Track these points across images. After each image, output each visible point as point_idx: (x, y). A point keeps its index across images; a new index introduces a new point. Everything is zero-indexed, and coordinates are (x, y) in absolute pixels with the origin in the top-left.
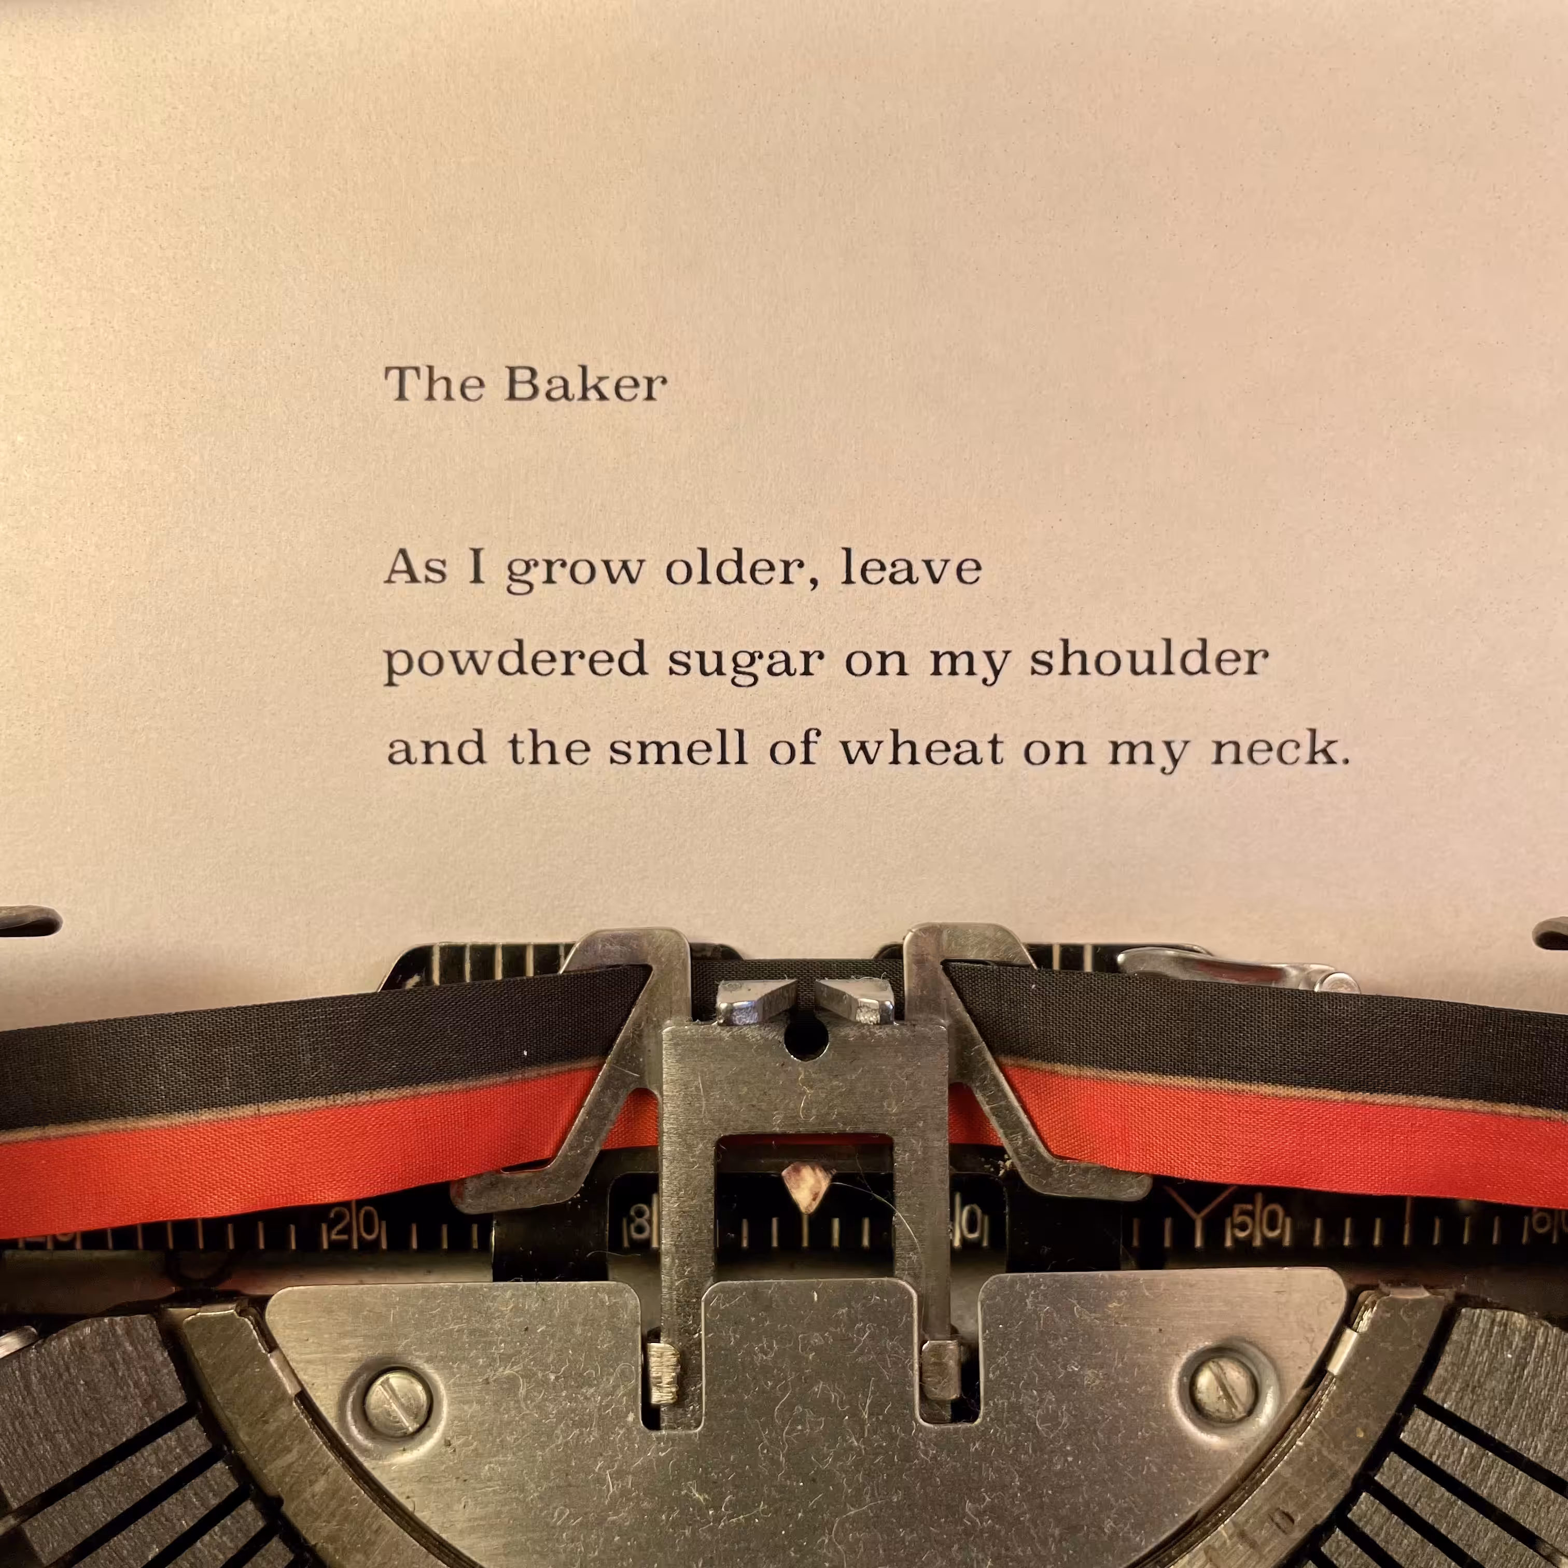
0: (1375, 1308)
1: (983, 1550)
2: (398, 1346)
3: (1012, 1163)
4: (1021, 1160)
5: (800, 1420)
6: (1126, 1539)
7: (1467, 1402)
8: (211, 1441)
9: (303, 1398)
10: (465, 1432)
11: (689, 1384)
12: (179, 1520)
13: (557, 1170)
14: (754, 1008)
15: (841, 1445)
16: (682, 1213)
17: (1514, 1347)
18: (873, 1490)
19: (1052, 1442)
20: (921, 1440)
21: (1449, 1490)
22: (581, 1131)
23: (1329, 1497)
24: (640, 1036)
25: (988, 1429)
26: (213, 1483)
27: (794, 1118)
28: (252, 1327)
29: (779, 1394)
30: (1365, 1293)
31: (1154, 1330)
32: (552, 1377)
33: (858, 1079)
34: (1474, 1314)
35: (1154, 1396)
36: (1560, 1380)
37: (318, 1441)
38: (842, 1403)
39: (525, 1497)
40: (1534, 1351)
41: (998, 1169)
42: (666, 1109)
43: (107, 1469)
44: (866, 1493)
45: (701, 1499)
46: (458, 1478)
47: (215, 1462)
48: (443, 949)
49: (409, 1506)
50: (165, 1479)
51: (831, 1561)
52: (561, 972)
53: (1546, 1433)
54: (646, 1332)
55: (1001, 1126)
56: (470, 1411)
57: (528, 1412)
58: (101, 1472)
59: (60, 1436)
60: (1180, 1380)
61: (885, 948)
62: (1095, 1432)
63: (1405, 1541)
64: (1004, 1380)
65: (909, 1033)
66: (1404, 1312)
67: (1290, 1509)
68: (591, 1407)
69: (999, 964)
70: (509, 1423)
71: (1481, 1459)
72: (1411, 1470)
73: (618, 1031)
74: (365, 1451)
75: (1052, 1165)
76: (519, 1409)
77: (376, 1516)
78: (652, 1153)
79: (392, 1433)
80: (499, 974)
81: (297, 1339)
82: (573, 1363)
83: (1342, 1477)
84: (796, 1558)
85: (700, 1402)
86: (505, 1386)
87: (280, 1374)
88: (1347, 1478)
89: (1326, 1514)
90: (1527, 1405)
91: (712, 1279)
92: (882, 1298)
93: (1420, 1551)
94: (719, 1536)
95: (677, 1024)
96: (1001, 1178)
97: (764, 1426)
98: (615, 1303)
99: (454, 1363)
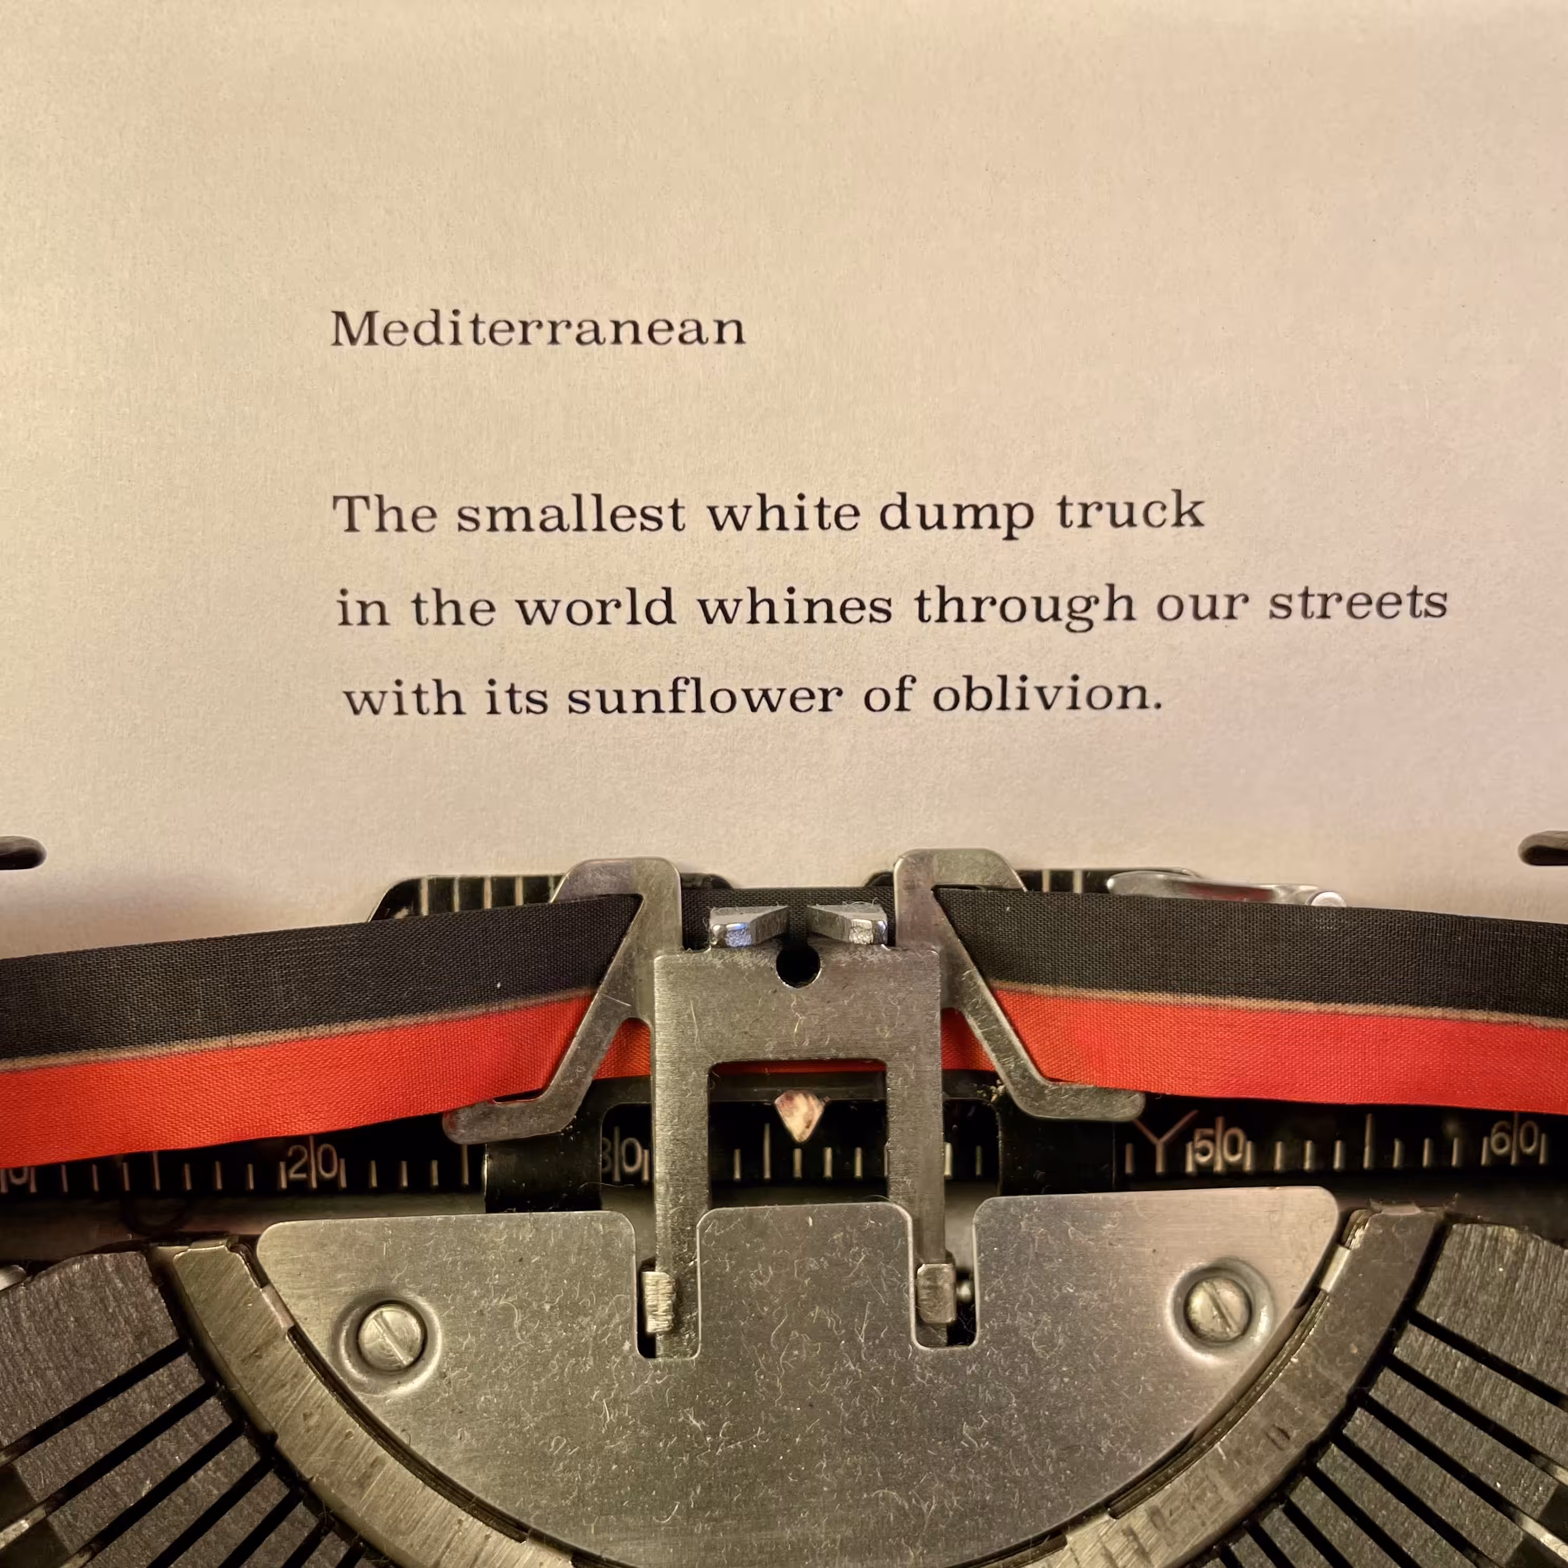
0: (1367, 1225)
1: (981, 1472)
2: (391, 1279)
3: (1005, 1089)
4: (1013, 1084)
5: (797, 1344)
6: (1123, 1458)
7: (1460, 1315)
8: (204, 1378)
9: (296, 1333)
10: (458, 1364)
11: (684, 1313)
12: (173, 1455)
13: (551, 1099)
14: (747, 930)
15: (839, 1368)
16: (675, 1140)
17: (1505, 1261)
18: (870, 1415)
19: (1048, 1364)
20: (917, 1363)
21: (1442, 1403)
22: (572, 1062)
23: (1324, 1413)
24: (631, 966)
25: (984, 1351)
26: (206, 1418)
27: (787, 1044)
28: (243, 1262)
29: (775, 1320)
30: (1357, 1213)
31: (1148, 1251)
32: (547, 1307)
33: (850, 1005)
34: (1465, 1230)
35: (1148, 1317)
36: (1551, 1292)
37: (312, 1376)
38: (838, 1328)
39: (522, 1427)
40: (1525, 1264)
41: (990, 1094)
42: (658, 1037)
43: (99, 1405)
44: (864, 1417)
45: (698, 1425)
46: (453, 1410)
47: (208, 1398)
48: (431, 882)
49: (404, 1439)
50: (157, 1416)
51: (829, 1485)
52: (552, 901)
53: (1538, 1346)
54: (642, 1261)
55: (994, 1050)
56: (465, 1343)
57: (523, 1342)
58: (94, 1408)
59: (50, 1373)
60: (1175, 1301)
61: (875, 876)
62: (1091, 1353)
63: (1401, 1455)
64: (1000, 1302)
65: (900, 959)
66: (1397, 1229)
67: (1286, 1425)
68: (587, 1337)
69: (988, 888)
70: (503, 1354)
71: (1475, 1372)
72: (1405, 1384)
73: (610, 961)
74: (359, 1385)
75: (1044, 1087)
76: (513, 1340)
77: (372, 1450)
78: (644, 1083)
79: (386, 1366)
80: (488, 904)
81: (289, 1274)
82: (568, 1293)
83: (1337, 1393)
84: (794, 1483)
85: (696, 1331)
86: (499, 1317)
87: (273, 1309)
88: (1342, 1393)
89: (1322, 1429)
90: (1519, 1317)
91: (706, 1207)
92: (877, 1224)
93: (1415, 1464)
94: (717, 1463)
95: (667, 953)
96: (993, 1103)
97: (761, 1351)
98: (610, 1232)
99: (448, 1295)
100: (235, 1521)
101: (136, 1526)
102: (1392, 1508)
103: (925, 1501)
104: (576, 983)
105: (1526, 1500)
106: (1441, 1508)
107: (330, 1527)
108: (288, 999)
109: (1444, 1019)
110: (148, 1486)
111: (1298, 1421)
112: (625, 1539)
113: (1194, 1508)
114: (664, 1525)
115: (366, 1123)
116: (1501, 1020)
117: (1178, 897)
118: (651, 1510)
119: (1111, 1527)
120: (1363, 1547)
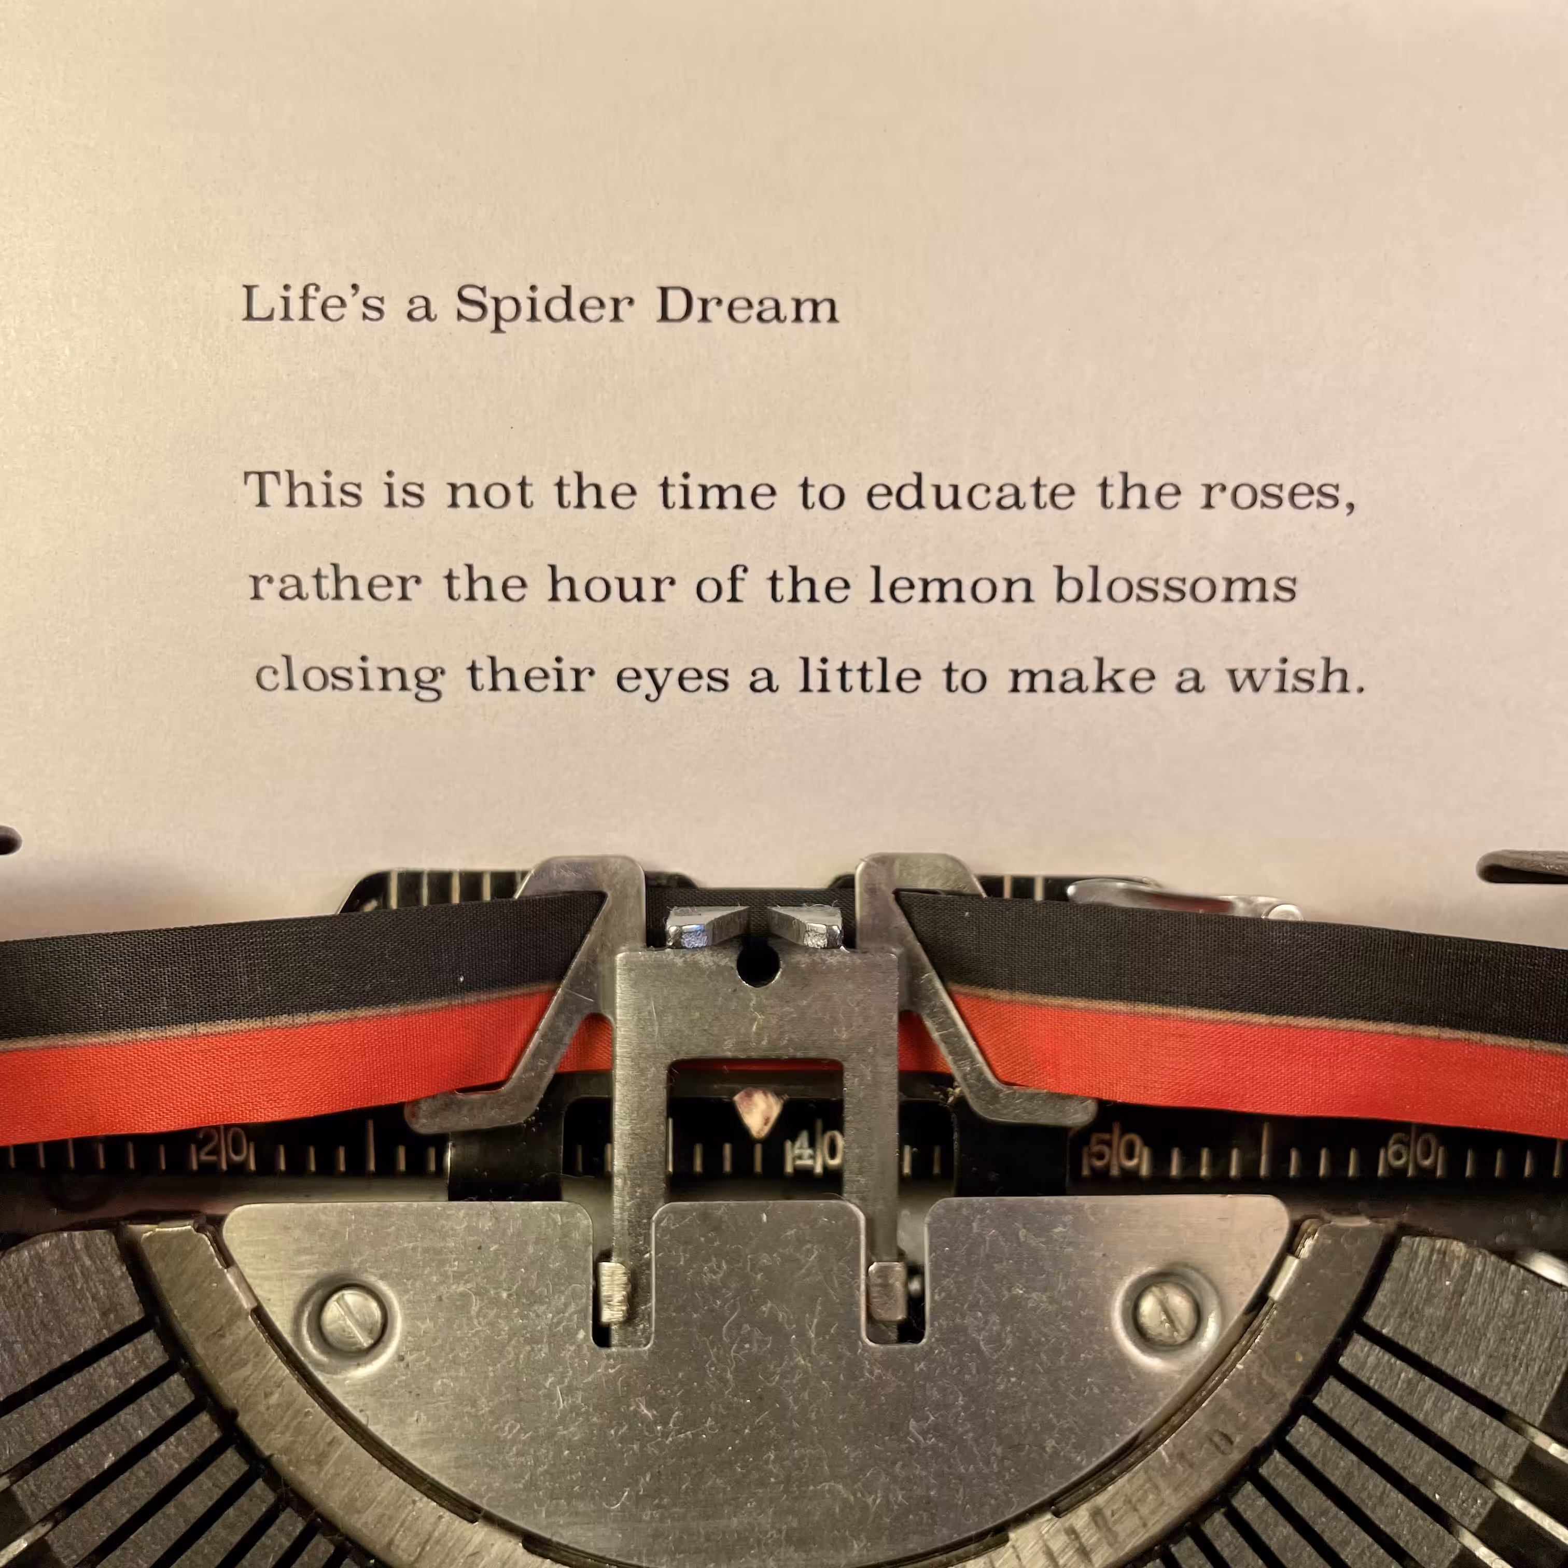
0: (1316, 1235)
1: (926, 1468)
2: (353, 1263)
3: (961, 1091)
4: (970, 1086)
5: (747, 1339)
6: (1068, 1459)
7: (1405, 1327)
8: (169, 1354)
9: (259, 1313)
10: (417, 1348)
11: (639, 1304)
12: (136, 1430)
13: (513, 1090)
14: (704, 931)
15: (788, 1363)
16: (634, 1135)
17: (1452, 1274)
18: (819, 1409)
19: (995, 1363)
20: (866, 1359)
21: (1386, 1413)
22: (535, 1055)
23: (1267, 1420)
24: (595, 962)
25: (932, 1349)
26: (169, 1394)
27: (745, 1042)
28: (209, 1243)
29: (727, 1313)
30: (1307, 1222)
31: (1098, 1254)
32: (504, 1295)
33: (809, 1006)
34: (1414, 1242)
35: (1097, 1320)
36: (1496, 1307)
37: (273, 1355)
38: (789, 1322)
39: (477, 1411)
40: (1471, 1279)
41: (947, 1096)
42: (618, 1032)
43: (65, 1379)
44: (813, 1411)
45: (650, 1415)
46: (410, 1392)
47: (172, 1374)
48: (401, 876)
49: (362, 1419)
50: (122, 1390)
51: (776, 1477)
52: (517, 896)
53: (1482, 1359)
54: (598, 1252)
55: (950, 1053)
56: (423, 1327)
57: (480, 1328)
58: (59, 1381)
59: (18, 1347)
60: (1124, 1303)
61: (838, 879)
62: (1038, 1354)
63: (1342, 1464)
64: (949, 1301)
65: (860, 961)
66: (1345, 1239)
67: (1229, 1430)
68: (542, 1325)
69: (948, 893)
70: (461, 1339)
71: (1418, 1383)
72: (1349, 1393)
73: (573, 956)
74: (319, 1365)
75: (998, 1091)
76: (470, 1325)
77: (330, 1429)
78: (605, 1077)
79: (347, 1348)
80: (456, 898)
81: (254, 1256)
82: (526, 1280)
83: (1281, 1400)
84: (742, 1473)
85: (649, 1321)
86: (458, 1303)
87: (236, 1289)
88: (1286, 1400)
89: (1265, 1436)
90: (1464, 1331)
91: (662, 1200)
92: (830, 1220)
93: (1356, 1473)
94: (667, 1451)
95: (630, 950)
96: (950, 1105)
97: (713, 1344)
98: (568, 1222)
99: (408, 1280)
100: (194, 1495)
101: (97, 1498)
102: (1331, 1515)
103: (870, 1493)
104: (540, 977)
105: (1465, 1512)
106: (1378, 1516)
107: (288, 1504)
108: (252, 990)
109: (1396, 1034)
110: (111, 1459)
111: (1243, 1427)
112: (575, 1524)
113: (1136, 1510)
114: (613, 1511)
115: (326, 1112)
116: (1452, 1036)
117: (1136, 906)
118: (601, 1496)
119: (1053, 1525)
120: (1300, 1554)
